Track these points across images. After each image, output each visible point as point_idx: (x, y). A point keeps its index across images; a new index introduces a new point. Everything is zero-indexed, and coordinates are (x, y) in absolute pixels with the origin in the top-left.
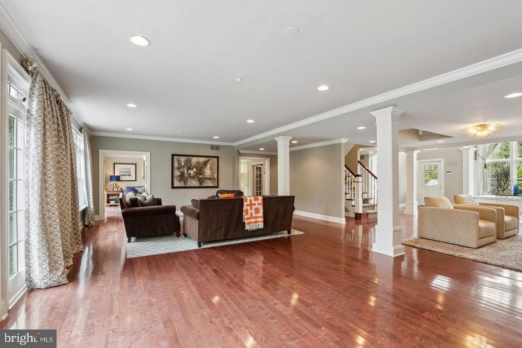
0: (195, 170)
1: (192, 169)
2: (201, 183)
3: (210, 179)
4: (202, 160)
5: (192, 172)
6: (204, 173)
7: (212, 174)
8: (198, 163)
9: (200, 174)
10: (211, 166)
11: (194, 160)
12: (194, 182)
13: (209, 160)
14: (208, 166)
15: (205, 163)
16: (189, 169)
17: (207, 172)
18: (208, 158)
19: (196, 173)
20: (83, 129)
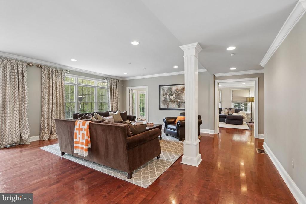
0: (174, 96)
1: (172, 95)
2: (179, 106)
4: (179, 87)
5: (172, 98)
6: (182, 97)
8: (177, 90)
9: (178, 99)
11: (174, 88)
12: (174, 105)
15: (183, 90)
16: (170, 95)
19: (175, 98)
20: (105, 78)
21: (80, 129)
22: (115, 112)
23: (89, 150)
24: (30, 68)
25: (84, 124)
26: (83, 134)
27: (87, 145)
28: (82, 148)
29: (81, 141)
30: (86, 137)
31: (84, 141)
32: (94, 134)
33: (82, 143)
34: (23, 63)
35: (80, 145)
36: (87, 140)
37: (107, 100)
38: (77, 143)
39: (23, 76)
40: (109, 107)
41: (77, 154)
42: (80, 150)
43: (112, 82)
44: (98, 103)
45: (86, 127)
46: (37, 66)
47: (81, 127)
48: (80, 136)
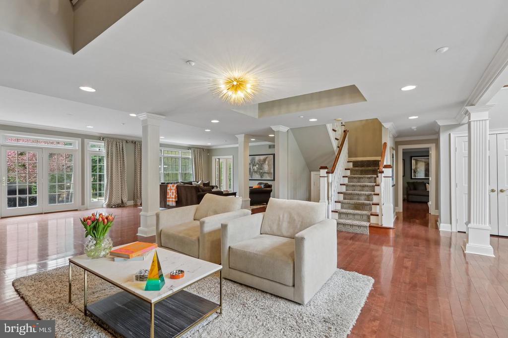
0: (257, 166)
1: (256, 166)
2: (261, 177)
3: (268, 173)
4: (262, 158)
5: (255, 168)
6: (264, 168)
7: (270, 168)
8: (260, 160)
9: (261, 169)
10: (269, 162)
11: (257, 158)
12: (257, 175)
13: (267, 158)
14: (267, 162)
15: (265, 160)
16: (253, 165)
17: (266, 168)
18: (267, 156)
19: (258, 169)
20: (189, 148)
21: (171, 189)
22: (198, 182)
23: (176, 202)
24: (127, 144)
25: (173, 186)
26: (173, 192)
27: (175, 198)
28: (172, 201)
29: (172, 196)
30: (174, 194)
31: (174, 197)
32: (179, 192)
33: (172, 198)
34: (122, 140)
35: (171, 199)
36: (175, 195)
37: (191, 170)
38: (169, 198)
39: (123, 152)
40: (193, 177)
41: (168, 205)
42: (171, 202)
43: (196, 152)
44: (182, 173)
45: (175, 188)
46: (132, 142)
47: (172, 188)
48: (171, 194)
